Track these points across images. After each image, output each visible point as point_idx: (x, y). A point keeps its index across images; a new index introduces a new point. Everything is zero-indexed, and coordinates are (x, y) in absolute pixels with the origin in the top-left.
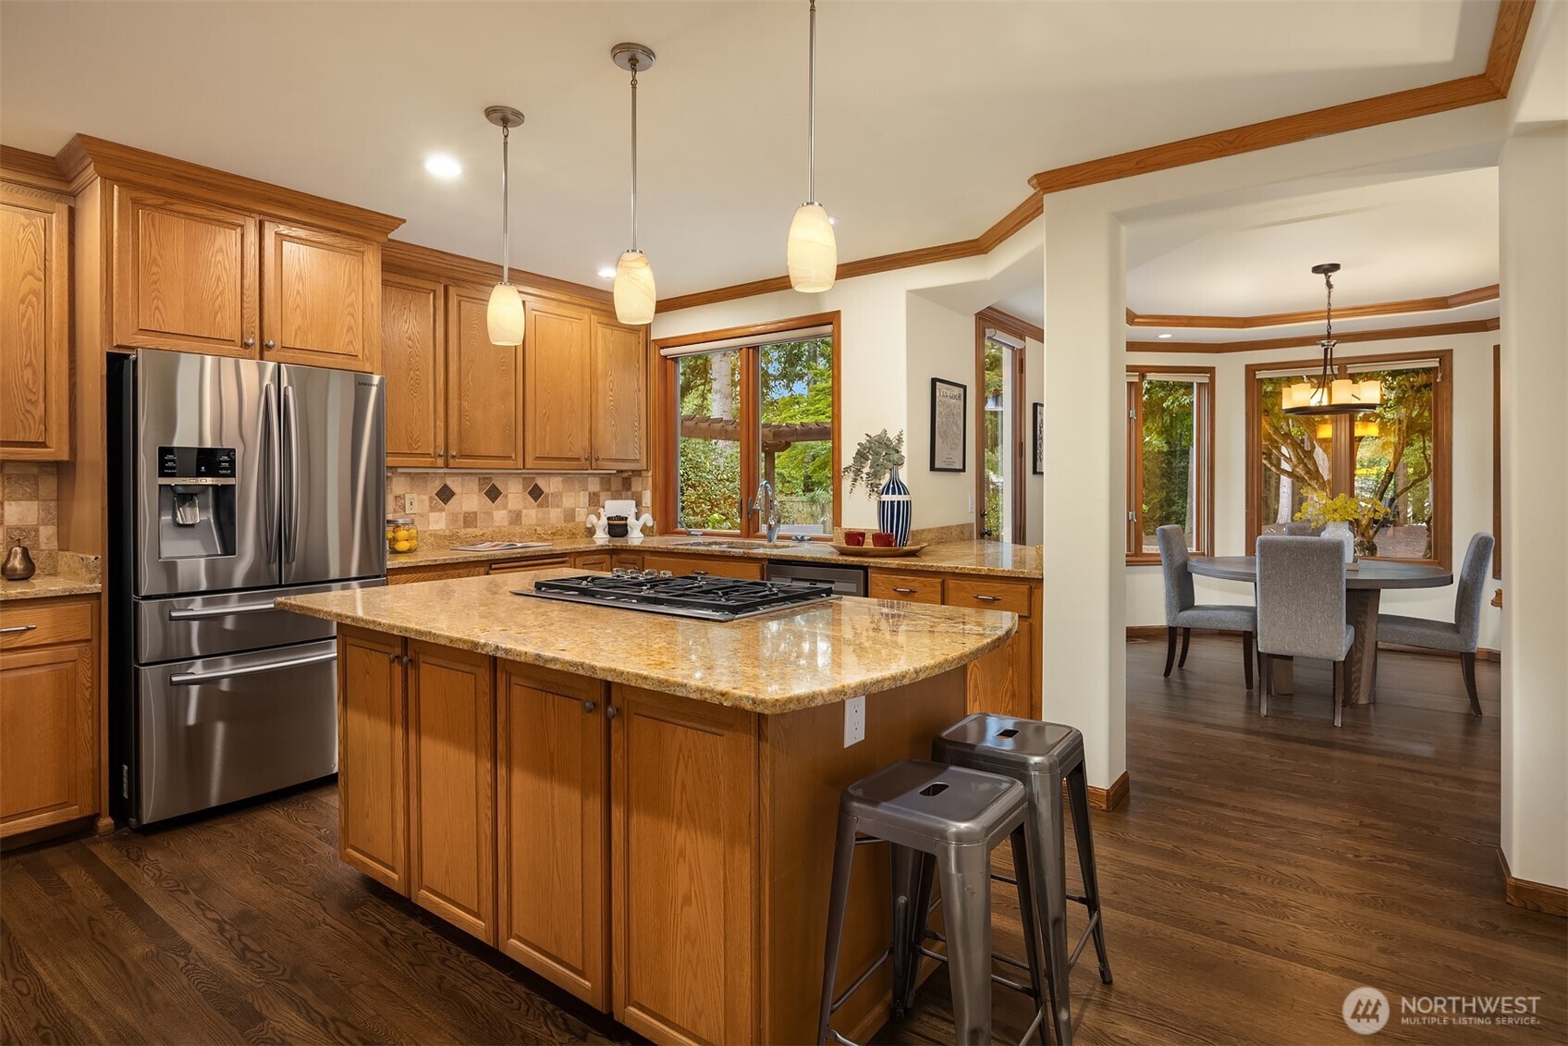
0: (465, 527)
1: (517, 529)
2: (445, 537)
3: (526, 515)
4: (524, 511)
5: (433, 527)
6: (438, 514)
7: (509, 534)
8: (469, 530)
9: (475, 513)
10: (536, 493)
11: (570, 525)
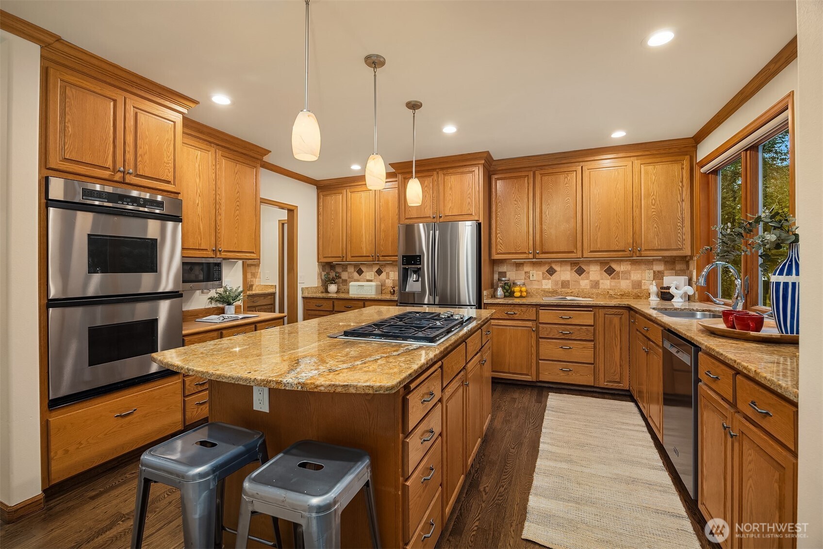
0: (562, 288)
1: (595, 291)
2: (550, 292)
3: (602, 283)
4: (601, 281)
5: (544, 287)
6: (547, 281)
7: (589, 293)
8: (563, 290)
9: (568, 281)
10: (610, 271)
11: (635, 291)
